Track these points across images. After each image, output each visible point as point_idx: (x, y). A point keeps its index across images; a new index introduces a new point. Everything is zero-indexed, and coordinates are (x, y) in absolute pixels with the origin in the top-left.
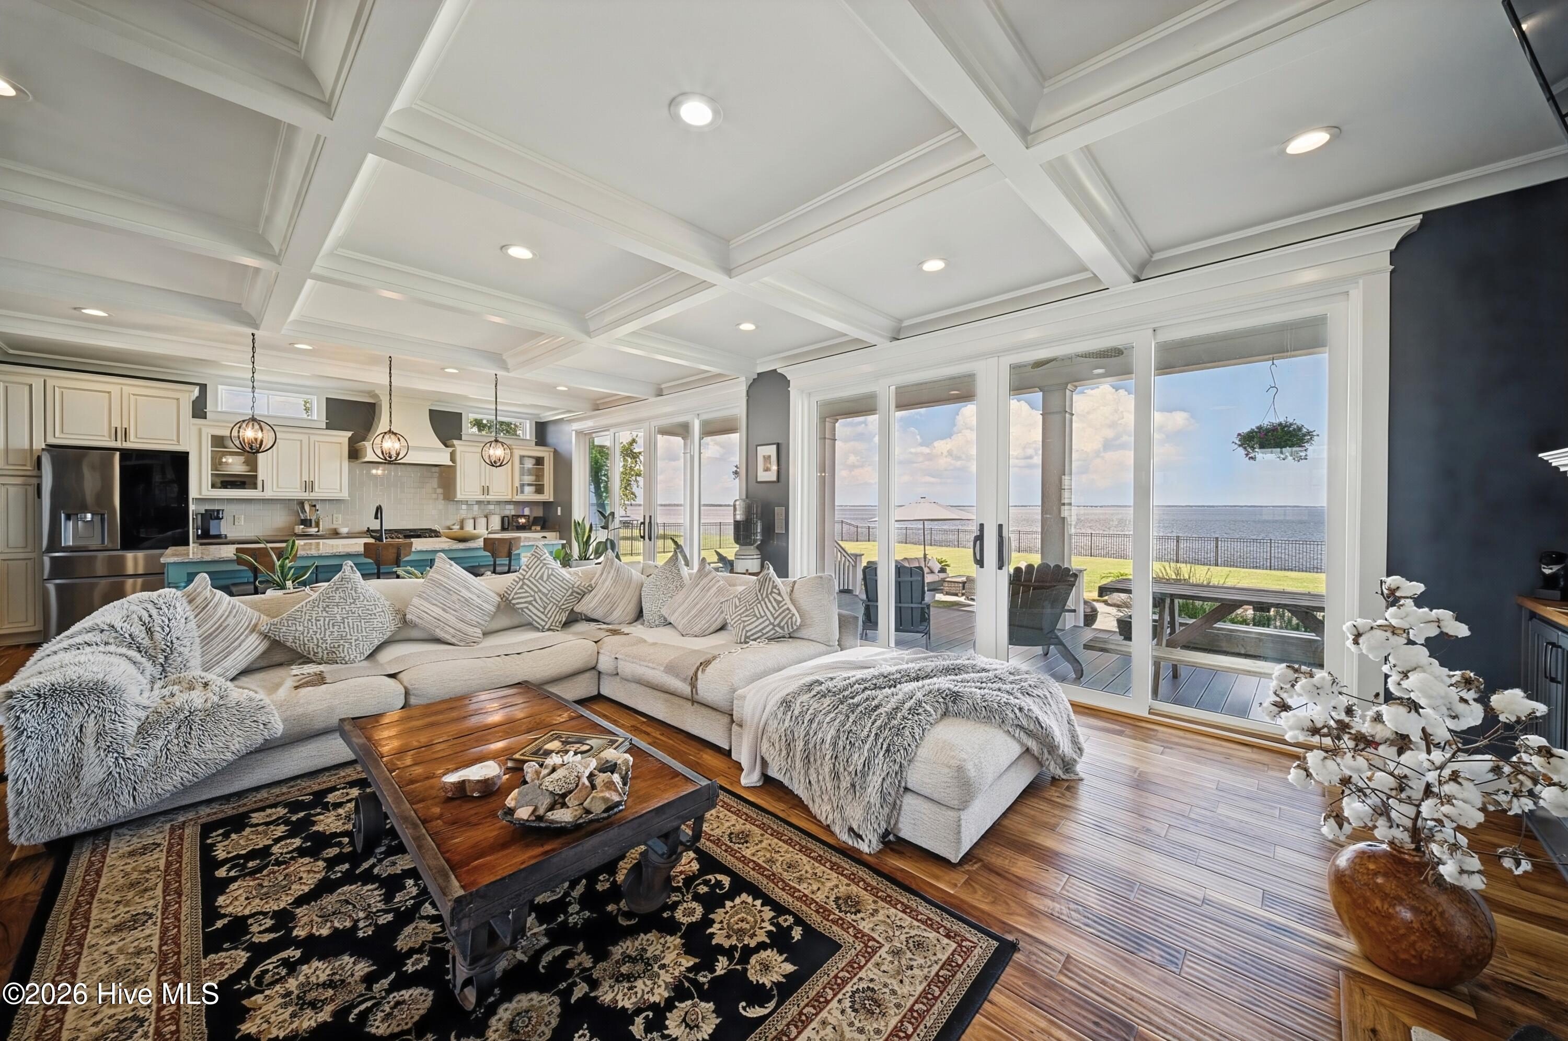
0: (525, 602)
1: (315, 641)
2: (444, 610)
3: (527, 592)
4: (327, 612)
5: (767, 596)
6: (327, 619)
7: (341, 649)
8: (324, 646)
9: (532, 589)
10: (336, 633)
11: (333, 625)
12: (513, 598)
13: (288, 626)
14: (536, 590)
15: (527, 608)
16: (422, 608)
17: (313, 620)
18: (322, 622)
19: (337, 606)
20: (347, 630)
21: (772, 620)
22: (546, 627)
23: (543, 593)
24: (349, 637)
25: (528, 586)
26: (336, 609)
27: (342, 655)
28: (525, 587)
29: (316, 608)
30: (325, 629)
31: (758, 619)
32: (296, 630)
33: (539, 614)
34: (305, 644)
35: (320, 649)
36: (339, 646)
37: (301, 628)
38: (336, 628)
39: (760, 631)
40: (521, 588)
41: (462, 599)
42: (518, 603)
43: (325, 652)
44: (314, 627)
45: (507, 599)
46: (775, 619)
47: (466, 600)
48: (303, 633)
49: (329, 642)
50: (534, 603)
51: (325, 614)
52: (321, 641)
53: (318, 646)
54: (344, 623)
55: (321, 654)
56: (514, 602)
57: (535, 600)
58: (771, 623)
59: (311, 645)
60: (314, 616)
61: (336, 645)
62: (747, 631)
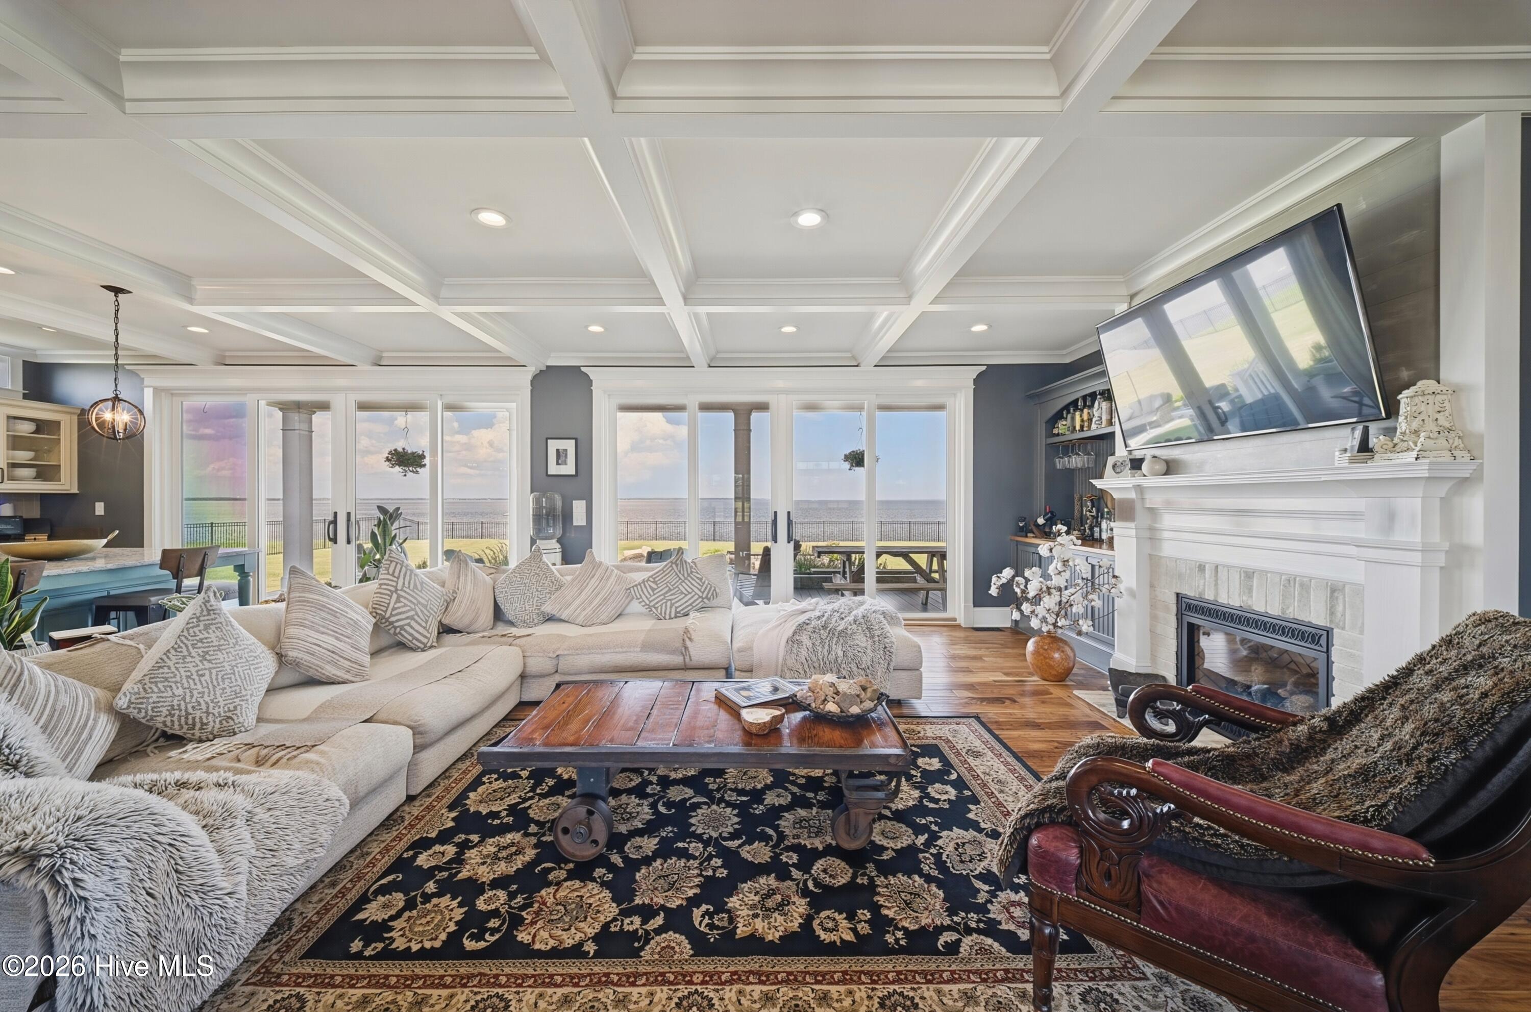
0: (407, 618)
1: (204, 707)
2: (337, 638)
3: (406, 605)
4: (210, 661)
5: (689, 575)
6: (214, 671)
7: (238, 712)
8: (216, 712)
9: (411, 601)
10: (228, 690)
11: (223, 679)
12: (391, 615)
13: (160, 691)
14: (415, 601)
15: (409, 624)
16: (309, 639)
17: (195, 676)
18: (207, 677)
19: (219, 650)
20: (239, 683)
21: (701, 594)
22: (429, 645)
23: (423, 605)
24: (244, 693)
25: (405, 598)
26: (220, 655)
27: (241, 720)
28: (402, 599)
29: (189, 659)
30: (214, 687)
31: (686, 595)
32: (174, 695)
33: (421, 630)
34: (188, 714)
35: (211, 718)
36: (235, 708)
37: (179, 692)
38: (226, 681)
39: (691, 605)
40: (398, 601)
41: (352, 622)
42: (397, 621)
43: (217, 721)
44: (199, 686)
45: (384, 617)
46: (703, 593)
47: (355, 622)
48: (184, 699)
49: (222, 704)
50: (416, 617)
51: (207, 665)
52: (211, 705)
53: (208, 713)
54: (234, 674)
55: (212, 724)
56: (393, 619)
57: (417, 614)
58: (700, 597)
59: (198, 714)
60: (193, 670)
61: (232, 709)
62: (677, 608)
